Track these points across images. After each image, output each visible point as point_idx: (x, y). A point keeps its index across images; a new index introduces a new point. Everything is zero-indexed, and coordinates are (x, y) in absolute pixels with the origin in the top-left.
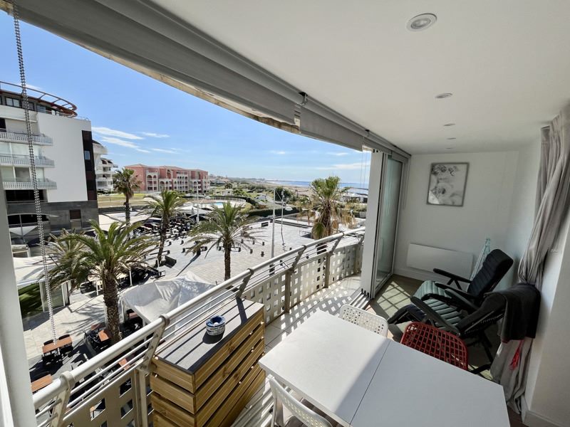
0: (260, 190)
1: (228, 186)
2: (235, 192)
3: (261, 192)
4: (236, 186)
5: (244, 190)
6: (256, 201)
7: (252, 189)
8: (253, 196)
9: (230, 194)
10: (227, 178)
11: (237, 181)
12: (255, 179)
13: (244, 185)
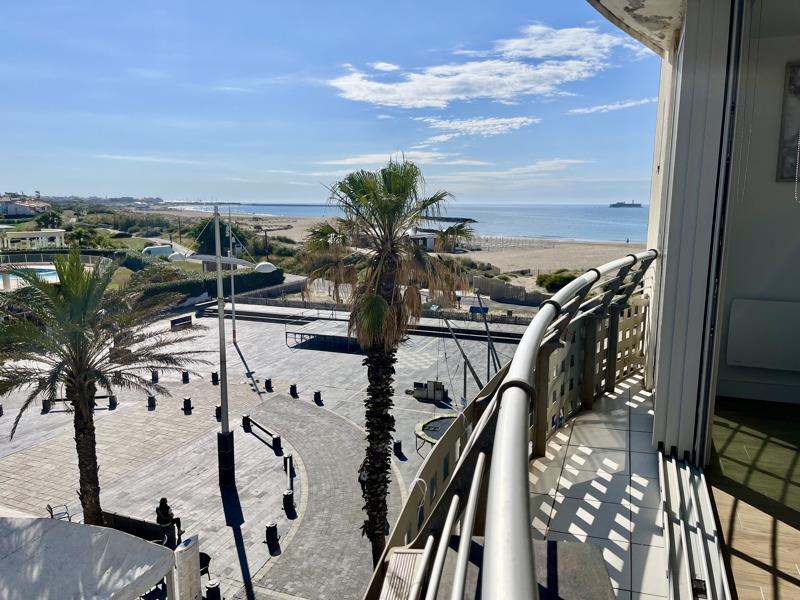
0: (150, 229)
1: (48, 220)
2: (72, 237)
3: (155, 235)
4: (74, 220)
5: (100, 231)
6: (146, 258)
7: (127, 227)
8: (134, 245)
9: (57, 243)
10: (38, 199)
11: (74, 206)
12: (130, 200)
13: (99, 216)
